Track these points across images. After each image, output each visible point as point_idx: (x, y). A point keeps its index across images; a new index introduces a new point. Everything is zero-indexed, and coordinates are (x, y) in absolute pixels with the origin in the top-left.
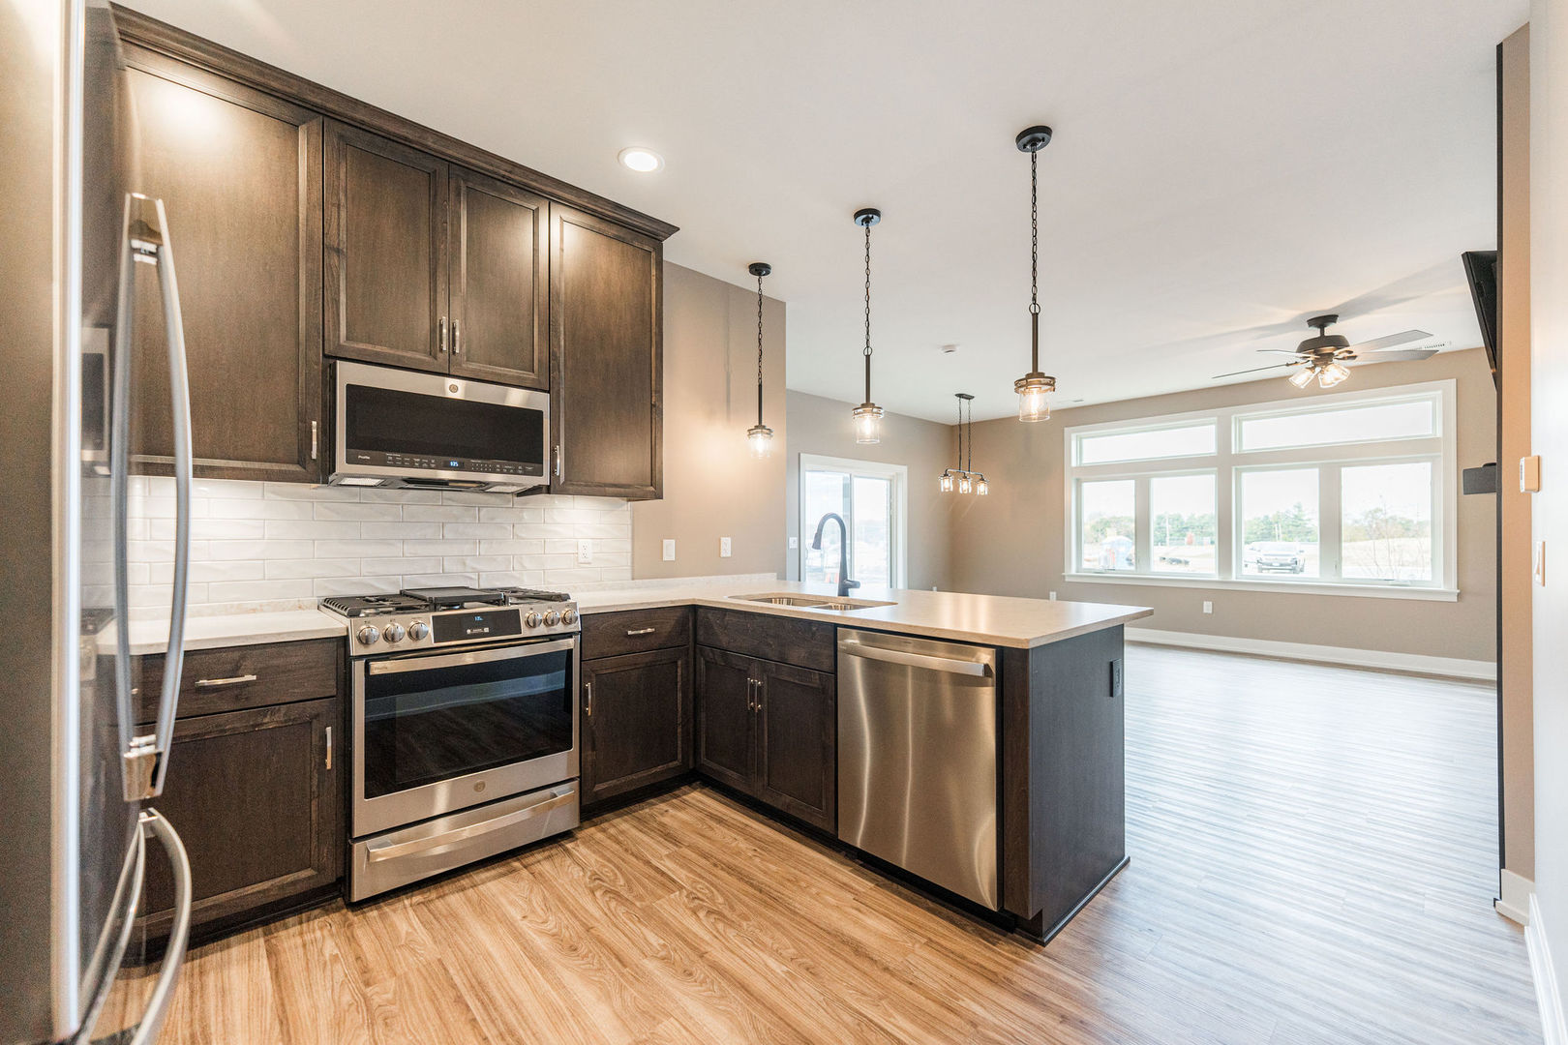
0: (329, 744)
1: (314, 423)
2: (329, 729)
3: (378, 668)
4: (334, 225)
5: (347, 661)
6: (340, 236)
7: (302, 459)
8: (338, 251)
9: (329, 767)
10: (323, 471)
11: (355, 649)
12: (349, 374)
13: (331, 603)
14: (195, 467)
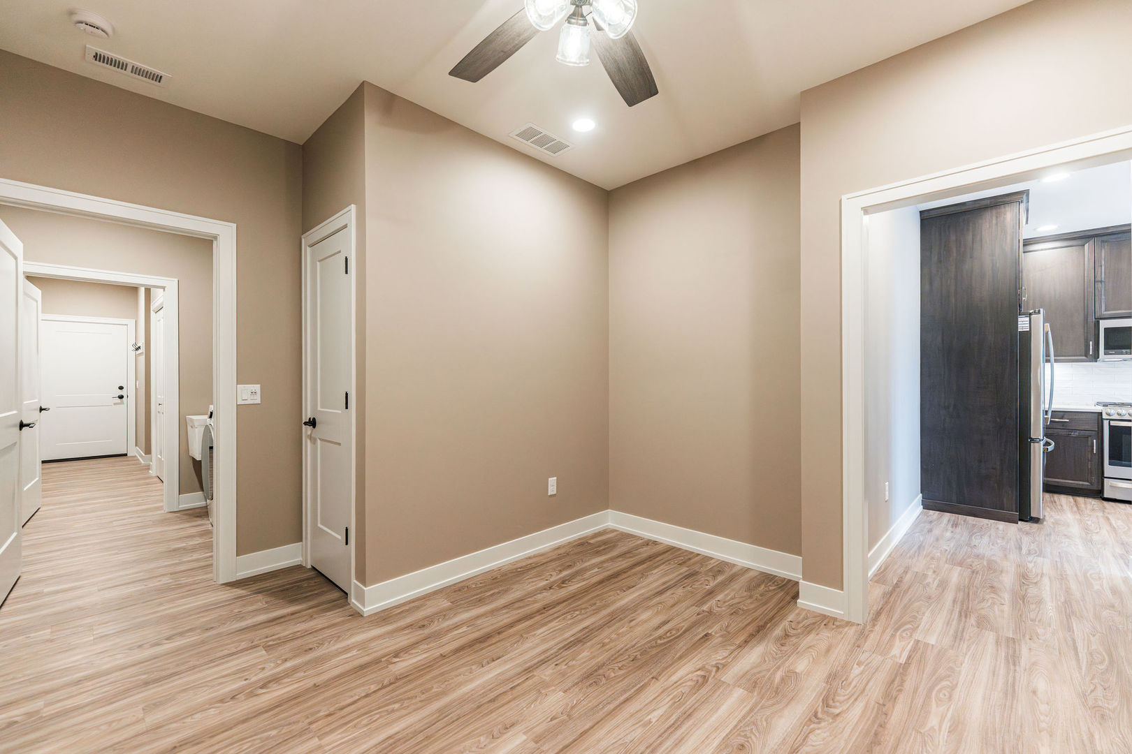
0: (1095, 448)
1: (1091, 343)
2: (1095, 441)
3: (1113, 423)
4: (1099, 273)
5: (1102, 420)
6: (1102, 275)
7: (1086, 354)
8: (1101, 282)
9: (1095, 452)
10: (1096, 357)
11: (1104, 416)
12: (1104, 324)
13: (1098, 404)
14: (1055, 360)
